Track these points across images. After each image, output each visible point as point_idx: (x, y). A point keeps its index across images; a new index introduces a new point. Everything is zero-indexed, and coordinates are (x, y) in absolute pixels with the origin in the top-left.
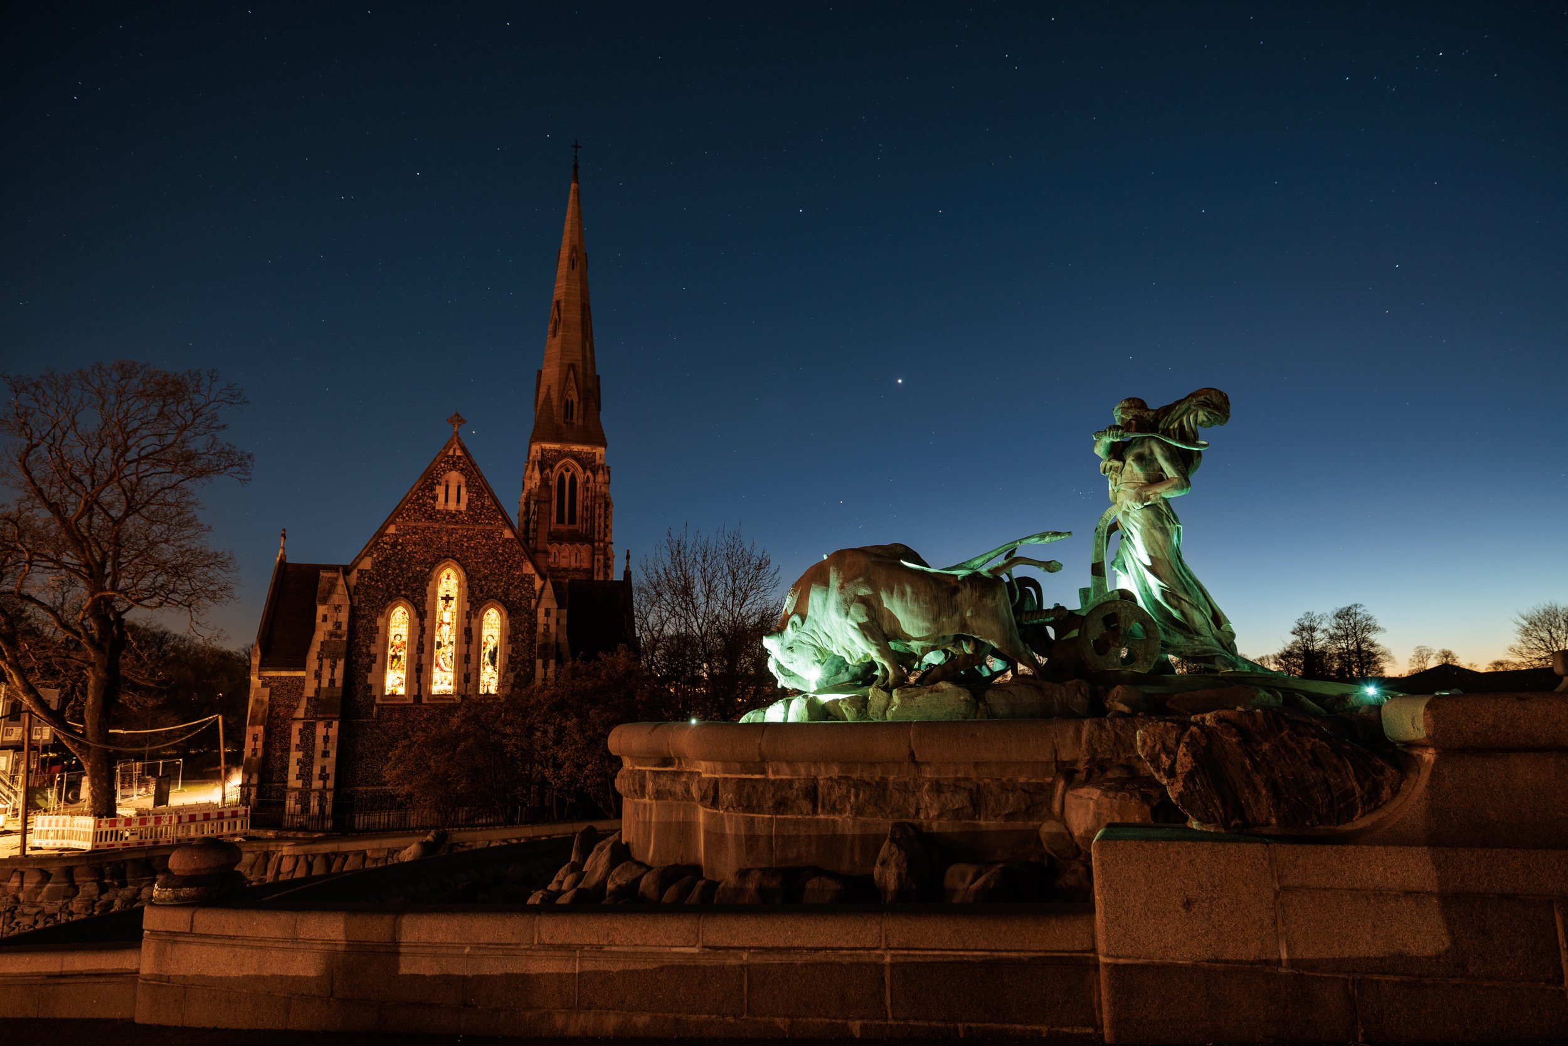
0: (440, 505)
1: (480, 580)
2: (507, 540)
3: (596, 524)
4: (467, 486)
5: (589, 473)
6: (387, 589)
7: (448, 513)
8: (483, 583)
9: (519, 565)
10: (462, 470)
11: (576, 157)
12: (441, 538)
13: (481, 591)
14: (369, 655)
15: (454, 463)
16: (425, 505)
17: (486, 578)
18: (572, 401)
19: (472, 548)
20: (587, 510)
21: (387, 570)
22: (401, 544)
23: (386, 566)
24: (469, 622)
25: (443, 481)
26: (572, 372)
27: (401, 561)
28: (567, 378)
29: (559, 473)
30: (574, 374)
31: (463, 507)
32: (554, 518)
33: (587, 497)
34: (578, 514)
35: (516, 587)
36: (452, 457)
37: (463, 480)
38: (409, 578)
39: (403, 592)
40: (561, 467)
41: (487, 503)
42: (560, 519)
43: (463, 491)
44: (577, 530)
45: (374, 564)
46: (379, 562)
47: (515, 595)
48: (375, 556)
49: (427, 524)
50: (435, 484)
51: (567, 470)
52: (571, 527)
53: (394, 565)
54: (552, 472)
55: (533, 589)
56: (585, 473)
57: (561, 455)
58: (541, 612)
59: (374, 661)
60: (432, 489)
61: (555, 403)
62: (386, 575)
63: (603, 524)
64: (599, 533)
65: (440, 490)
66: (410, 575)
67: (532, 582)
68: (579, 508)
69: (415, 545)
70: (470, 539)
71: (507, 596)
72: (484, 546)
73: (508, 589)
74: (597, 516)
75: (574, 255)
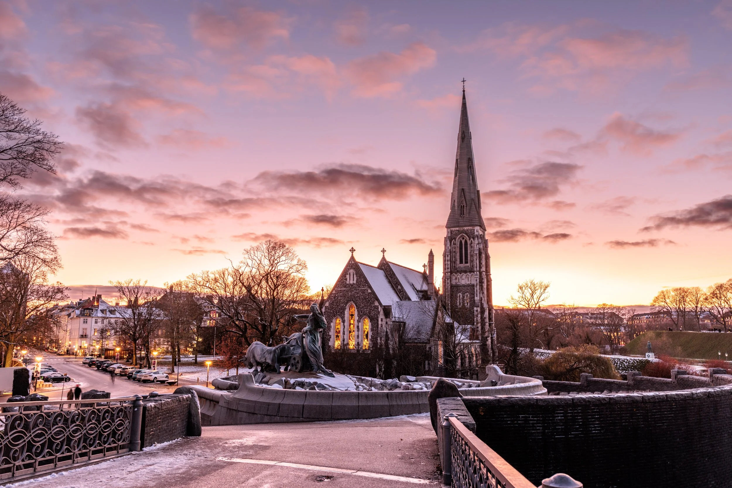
0: (348, 282)
1: (361, 308)
2: (369, 293)
3: (475, 263)
4: (356, 274)
5: (472, 239)
6: (333, 313)
7: (350, 284)
8: (362, 310)
9: (373, 303)
10: (354, 268)
12: (349, 294)
13: (362, 312)
14: (329, 335)
15: (352, 266)
16: (343, 283)
17: (363, 307)
18: (464, 206)
19: (358, 296)
20: (472, 257)
23: (333, 305)
25: (348, 273)
27: (337, 303)
28: (461, 196)
29: (460, 241)
30: (464, 194)
31: (355, 281)
32: (458, 262)
33: (472, 250)
34: (469, 258)
35: (373, 310)
36: (351, 264)
38: (340, 309)
39: (338, 314)
40: (460, 238)
41: (362, 280)
42: (461, 262)
43: (355, 277)
44: (468, 267)
45: (329, 304)
46: (331, 303)
47: (372, 313)
50: (346, 275)
51: (463, 239)
52: (466, 265)
54: (455, 241)
55: (378, 311)
56: (470, 240)
57: (459, 232)
58: (380, 320)
59: (331, 338)
61: (456, 208)
62: (333, 308)
63: (478, 263)
64: (476, 267)
65: (348, 276)
66: (340, 307)
67: (378, 308)
68: (469, 256)
69: (341, 297)
70: (357, 293)
71: (370, 314)
72: (362, 296)
73: (370, 311)
74: (475, 259)
75: (463, 135)
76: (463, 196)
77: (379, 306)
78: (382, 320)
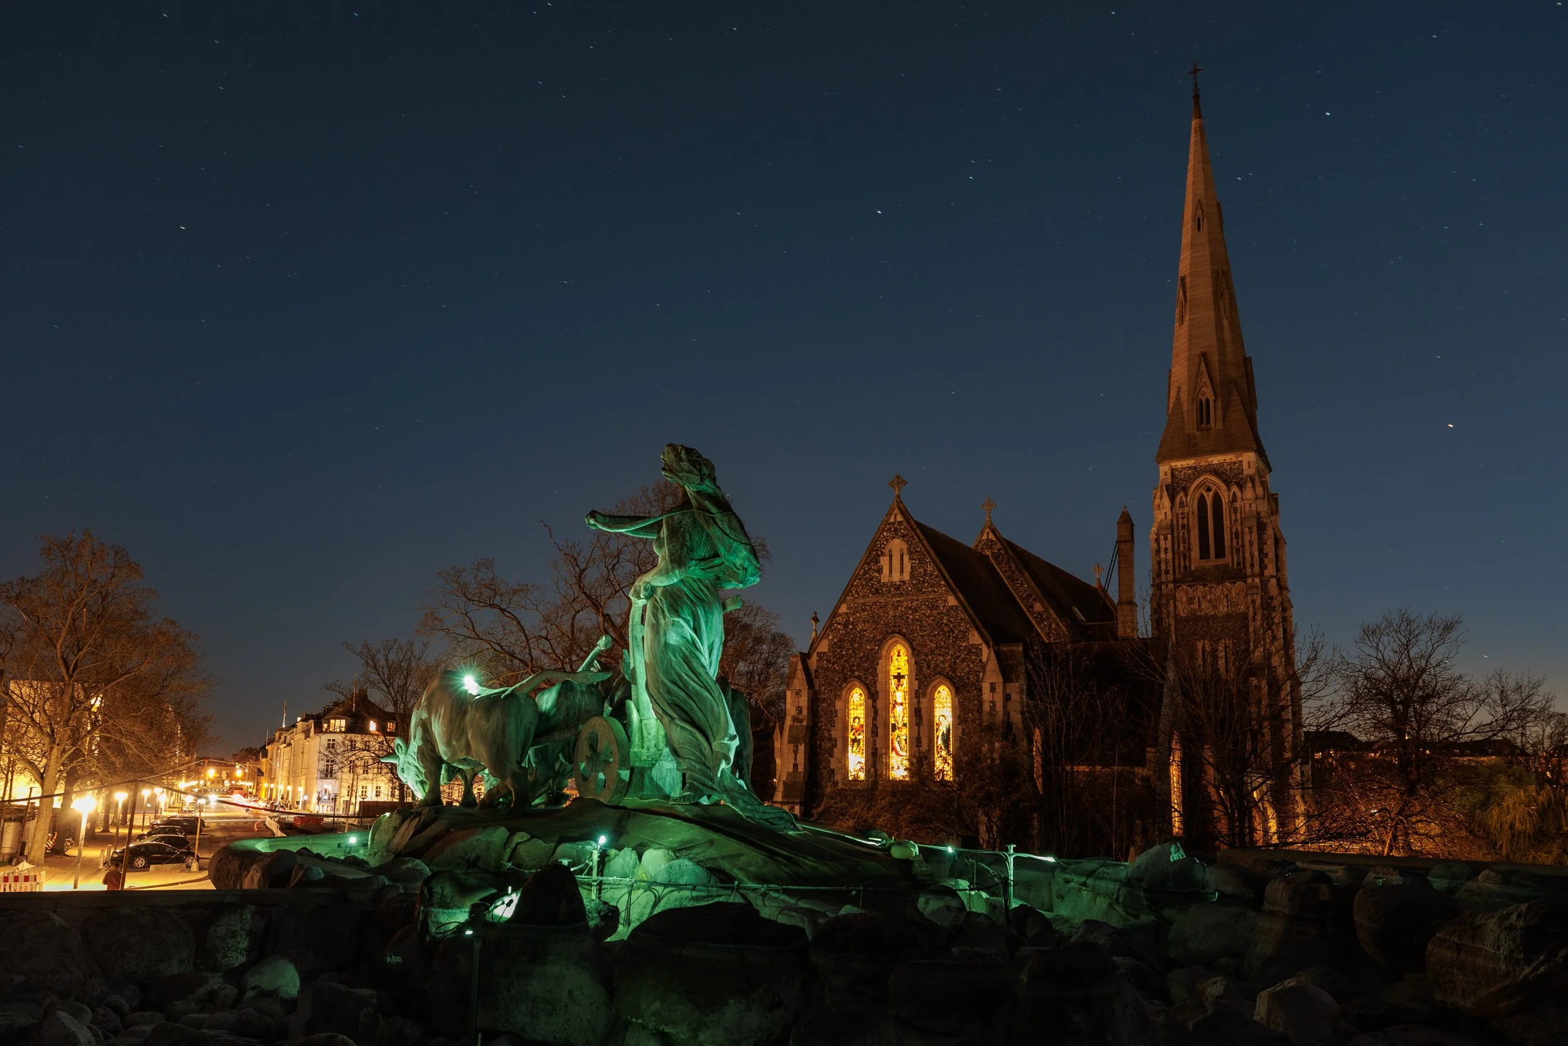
0: (885, 578)
1: (927, 655)
2: (952, 607)
3: (1247, 555)
4: (910, 553)
5: (1235, 489)
6: (843, 671)
7: (893, 584)
8: (930, 658)
9: (965, 637)
10: (903, 536)
11: (1196, 85)
12: (888, 612)
13: (929, 667)
14: (830, 739)
15: (896, 530)
16: (871, 580)
17: (932, 652)
18: (1208, 400)
19: (917, 620)
20: (1237, 537)
21: (841, 651)
22: (852, 623)
23: (840, 647)
24: (919, 702)
25: (886, 551)
26: (1203, 364)
27: (853, 641)
28: (1198, 374)
29: (1198, 495)
30: (1207, 366)
31: (906, 577)
32: (1195, 553)
33: (1236, 520)
34: (1227, 543)
35: (964, 660)
36: (893, 523)
37: (905, 546)
38: (861, 658)
39: (856, 673)
40: (1198, 487)
41: (930, 568)
42: (1204, 554)
43: (906, 558)
44: (1227, 565)
45: (832, 646)
46: (835, 644)
47: (962, 669)
48: (831, 637)
49: (874, 599)
50: (879, 555)
51: (1209, 490)
52: (1220, 562)
53: (847, 645)
54: (1186, 495)
55: (981, 661)
56: (1229, 490)
57: (1197, 471)
58: (986, 687)
59: (835, 746)
60: (877, 562)
61: (1185, 409)
62: (841, 657)
63: (1256, 554)
64: (1252, 565)
65: (884, 561)
66: (862, 654)
67: (979, 653)
68: (1227, 536)
69: (864, 623)
70: (915, 610)
71: (954, 671)
72: (929, 617)
73: (955, 663)
74: (1247, 544)
75: (1199, 212)
76: (1205, 374)
77: (984, 647)
78: (993, 689)
